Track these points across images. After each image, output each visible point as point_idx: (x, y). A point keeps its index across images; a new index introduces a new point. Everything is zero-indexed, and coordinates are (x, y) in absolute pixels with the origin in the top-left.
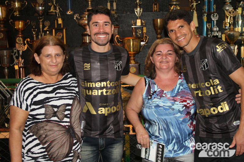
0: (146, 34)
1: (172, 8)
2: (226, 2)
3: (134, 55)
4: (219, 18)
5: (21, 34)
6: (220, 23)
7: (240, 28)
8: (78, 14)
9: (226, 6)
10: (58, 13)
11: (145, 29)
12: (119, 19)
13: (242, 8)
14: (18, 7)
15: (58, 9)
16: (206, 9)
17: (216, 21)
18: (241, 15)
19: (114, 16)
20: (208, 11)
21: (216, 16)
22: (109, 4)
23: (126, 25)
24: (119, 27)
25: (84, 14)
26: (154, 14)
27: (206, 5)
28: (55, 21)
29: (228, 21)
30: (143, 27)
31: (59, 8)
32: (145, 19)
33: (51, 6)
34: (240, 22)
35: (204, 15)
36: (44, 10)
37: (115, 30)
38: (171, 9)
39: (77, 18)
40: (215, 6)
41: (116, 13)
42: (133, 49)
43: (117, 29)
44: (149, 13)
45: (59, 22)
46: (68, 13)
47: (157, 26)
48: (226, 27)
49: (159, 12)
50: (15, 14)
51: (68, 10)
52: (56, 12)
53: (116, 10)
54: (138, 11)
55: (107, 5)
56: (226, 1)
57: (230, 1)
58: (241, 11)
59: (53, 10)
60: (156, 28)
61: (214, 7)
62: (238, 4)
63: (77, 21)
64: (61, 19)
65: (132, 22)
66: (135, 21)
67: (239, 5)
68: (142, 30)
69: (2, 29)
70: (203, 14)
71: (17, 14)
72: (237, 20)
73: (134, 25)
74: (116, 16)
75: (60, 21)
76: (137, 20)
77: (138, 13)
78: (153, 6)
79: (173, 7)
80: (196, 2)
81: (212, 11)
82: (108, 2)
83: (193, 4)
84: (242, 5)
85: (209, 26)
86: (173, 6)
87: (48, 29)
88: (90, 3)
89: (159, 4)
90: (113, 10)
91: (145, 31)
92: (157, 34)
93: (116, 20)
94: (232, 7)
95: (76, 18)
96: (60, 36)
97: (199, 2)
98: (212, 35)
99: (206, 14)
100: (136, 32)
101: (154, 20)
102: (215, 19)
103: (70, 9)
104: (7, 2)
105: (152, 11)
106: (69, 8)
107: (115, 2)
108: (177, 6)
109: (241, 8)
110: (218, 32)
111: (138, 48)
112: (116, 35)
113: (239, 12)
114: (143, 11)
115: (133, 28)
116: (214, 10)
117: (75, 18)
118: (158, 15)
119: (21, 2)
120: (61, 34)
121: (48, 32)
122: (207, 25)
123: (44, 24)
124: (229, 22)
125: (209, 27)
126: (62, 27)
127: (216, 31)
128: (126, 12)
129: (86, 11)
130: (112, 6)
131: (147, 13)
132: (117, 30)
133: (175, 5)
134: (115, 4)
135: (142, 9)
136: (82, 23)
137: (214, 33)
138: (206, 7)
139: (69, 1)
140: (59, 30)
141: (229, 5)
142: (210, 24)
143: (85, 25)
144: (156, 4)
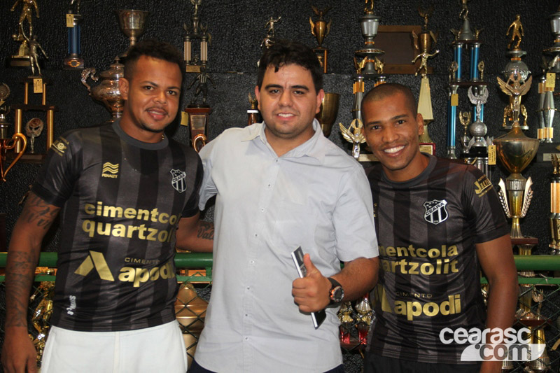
1: (362, 66)
2: (513, 56)
7: (552, 130)
8: (94, 71)
9: (511, 65)
12: (211, 89)
13: (557, 74)
15: (34, 53)
16: (457, 72)
18: (553, 93)
20: (461, 77)
21: (483, 94)
22: (188, 46)
24: (212, 111)
25: (110, 68)
27: (457, 61)
28: (24, 85)
31: (38, 50)
33: (21, 42)
34: (552, 113)
35: (452, 90)
37: (199, 118)
38: (358, 67)
39: (89, 79)
40: (482, 63)
41: (203, 70)
43: (204, 115)
45: (35, 88)
48: (510, 123)
49: (328, 73)
51: (69, 56)
52: (29, 60)
53: (206, 62)
56: (511, 52)
57: (524, 53)
58: (554, 81)
59: (25, 55)
61: (479, 67)
62: (545, 63)
63: (89, 88)
64: (41, 80)
65: (250, 97)
67: (549, 66)
70: (448, 86)
72: (542, 107)
73: (253, 106)
74: (202, 79)
75: (39, 87)
79: (364, 61)
80: (429, 52)
81: (475, 78)
82: (185, 40)
83: (421, 58)
84: (558, 67)
85: (465, 119)
86: (364, 58)
88: (133, 38)
89: (328, 52)
94: (529, 70)
95: (86, 80)
96: (36, 129)
97: (438, 52)
98: (469, 147)
99: (458, 86)
103: (74, 54)
106: (71, 52)
107: (207, 40)
108: (377, 60)
109: (554, 75)
110: (485, 137)
113: (548, 86)
115: (250, 114)
116: (479, 78)
117: (84, 81)
120: (41, 125)
121: (3, 117)
122: (461, 118)
125: (465, 124)
126: (44, 103)
127: (481, 136)
129: (115, 62)
130: (196, 50)
132: (203, 118)
133: (372, 56)
134: (204, 47)
136: (102, 95)
137: (476, 139)
138: (459, 67)
139: (74, 31)
140: (35, 110)
141: (519, 65)
142: (468, 115)
143: (112, 101)
144: (321, 53)
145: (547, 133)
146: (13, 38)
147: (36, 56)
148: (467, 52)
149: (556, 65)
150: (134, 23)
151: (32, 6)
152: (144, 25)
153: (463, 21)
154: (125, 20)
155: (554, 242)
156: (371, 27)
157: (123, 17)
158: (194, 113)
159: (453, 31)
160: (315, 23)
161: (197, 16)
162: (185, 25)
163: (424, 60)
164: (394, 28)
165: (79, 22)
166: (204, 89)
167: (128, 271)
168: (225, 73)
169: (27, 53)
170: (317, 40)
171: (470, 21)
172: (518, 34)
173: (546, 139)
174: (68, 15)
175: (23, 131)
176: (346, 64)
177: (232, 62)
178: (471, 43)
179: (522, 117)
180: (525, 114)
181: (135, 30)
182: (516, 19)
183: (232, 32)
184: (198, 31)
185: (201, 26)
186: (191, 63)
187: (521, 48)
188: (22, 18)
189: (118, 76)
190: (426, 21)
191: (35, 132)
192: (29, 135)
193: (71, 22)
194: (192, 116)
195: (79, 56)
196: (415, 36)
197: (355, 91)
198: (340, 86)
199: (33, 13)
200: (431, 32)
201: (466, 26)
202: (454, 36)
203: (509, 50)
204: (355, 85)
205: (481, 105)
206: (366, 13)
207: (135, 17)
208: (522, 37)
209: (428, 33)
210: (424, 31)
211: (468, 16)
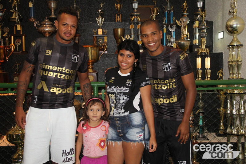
1: (133, 19)
2: (184, 15)
3: (93, 63)
7: (197, 40)
8: (38, 22)
10: (17, 19)
11: (105, 38)
13: (199, 21)
16: (165, 21)
18: (198, 28)
20: (167, 22)
23: (89, 34)
25: (44, 21)
26: (116, 24)
27: (165, 17)
28: (14, 27)
29: (185, 32)
31: (18, 15)
32: (106, 28)
33: (13, 13)
34: (197, 35)
35: (164, 27)
36: (3, 16)
37: (76, 38)
38: (131, 19)
39: (37, 25)
40: (174, 18)
42: (91, 57)
44: (111, 23)
45: (18, 28)
47: (117, 36)
51: (30, 17)
52: (15, 19)
56: (183, 14)
57: (188, 14)
58: (198, 24)
60: (116, 38)
62: (195, 17)
63: (37, 28)
64: (20, 25)
65: (94, 31)
66: (96, 30)
68: (103, 39)
72: (194, 33)
73: (95, 34)
75: (19, 28)
76: (99, 29)
77: (100, 23)
78: (116, 17)
79: (133, 17)
83: (153, 16)
84: (200, 19)
85: (169, 37)
86: (133, 16)
87: (6, 35)
88: (53, 11)
89: (121, 15)
91: (106, 40)
94: (190, 19)
96: (19, 43)
97: (158, 14)
99: (166, 26)
100: (97, 41)
101: (114, 29)
102: (172, 30)
103: (32, 17)
105: (115, 21)
108: (138, 17)
109: (198, 21)
111: (96, 57)
113: (196, 25)
115: (94, 36)
116: (173, 23)
117: (35, 26)
118: (120, 26)
120: (20, 41)
121: (7, 39)
122: (167, 37)
123: (3, 30)
124: (186, 34)
125: (169, 39)
126: (21, 34)
127: (173, 42)
129: (46, 18)
131: (109, 23)
133: (136, 15)
135: (103, 19)
136: (41, 30)
137: (171, 44)
138: (166, 19)
139: (32, 8)
140: (18, 36)
141: (186, 18)
142: (170, 36)
143: (45, 32)
144: (119, 15)
145: (196, 42)
146: (11, 11)
147: (18, 17)
148: (169, 14)
149: (199, 18)
150: (53, 5)
152: (57, 6)
153: (168, 3)
154: (50, 4)
155: (198, 78)
156: (135, 5)
157: (49, 3)
160: (117, 5)
161: (75, 3)
162: (71, 6)
163: (154, 17)
164: (144, 6)
165: (34, 5)
167: (54, 89)
168: (85, 23)
169: (15, 16)
170: (118, 11)
172: (186, 8)
173: (196, 44)
174: (29, 3)
175: (14, 44)
176: (128, 19)
177: (88, 19)
178: (170, 11)
180: (188, 35)
181: (53, 8)
182: (185, 2)
183: (88, 9)
184: (76, 8)
185: (77, 6)
187: (187, 12)
188: (13, 4)
189: (47, 23)
190: (155, 4)
191: (18, 44)
192: (16, 45)
193: (31, 5)
195: (34, 17)
196: (151, 9)
197: (130, 28)
198: (125, 27)
200: (157, 8)
201: (168, 5)
202: (164, 8)
203: (183, 13)
204: (130, 26)
205: (173, 32)
207: (54, 3)
208: (187, 8)
209: (156, 8)
210: (155, 7)
211: (169, 2)
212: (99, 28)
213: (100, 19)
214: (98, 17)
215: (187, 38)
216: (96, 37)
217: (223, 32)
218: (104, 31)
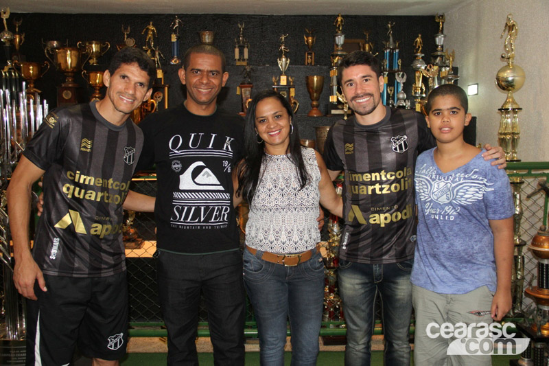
0: (294, 98)
1: (335, 61)
2: (417, 56)
4: (407, 80)
5: (99, 93)
6: (408, 87)
9: (417, 61)
10: (157, 62)
11: (292, 91)
12: (252, 74)
14: (97, 52)
15: (157, 56)
16: (386, 65)
17: (404, 83)
18: (437, 77)
19: (245, 69)
20: (389, 68)
21: (403, 76)
22: (237, 51)
23: (264, 84)
26: (307, 68)
27: (386, 59)
29: (419, 84)
30: (289, 88)
31: (159, 55)
32: (292, 75)
33: (147, 51)
35: (384, 74)
37: (246, 90)
38: (333, 62)
40: (400, 60)
41: (248, 64)
43: (250, 89)
44: (300, 66)
45: (158, 75)
46: (173, 62)
47: (312, 88)
48: (416, 93)
49: (314, 65)
50: (91, 62)
51: (173, 58)
52: (154, 60)
53: (247, 60)
54: (283, 63)
55: (234, 52)
57: (423, 55)
60: (311, 90)
61: (398, 62)
64: (161, 71)
65: (274, 79)
66: (277, 78)
67: (434, 62)
68: (289, 93)
69: (70, 85)
70: (382, 72)
71: (93, 62)
73: (276, 84)
74: (248, 69)
75: (160, 74)
76: (281, 77)
77: (283, 66)
79: (337, 58)
81: (396, 68)
82: (235, 47)
85: (391, 90)
90: (244, 60)
91: (293, 93)
92: (313, 100)
93: (248, 75)
94: (425, 64)
96: (159, 97)
97: (377, 54)
99: (387, 72)
101: (307, 78)
102: (401, 80)
103: (175, 56)
104: (80, 44)
105: (304, 64)
107: (247, 47)
109: (437, 67)
110: (405, 101)
112: (247, 99)
114: (290, 63)
115: (274, 88)
118: (313, 71)
119: (101, 43)
120: (161, 95)
122: (389, 92)
124: (420, 86)
125: (391, 94)
126: (163, 83)
128: (264, 65)
130: (241, 53)
131: (296, 66)
133: (340, 56)
134: (246, 51)
135: (289, 60)
138: (387, 62)
139: (175, 44)
140: (158, 87)
141: (421, 61)
142: (392, 89)
144: (310, 54)
146: (143, 49)
147: (158, 57)
148: (391, 54)
149: (438, 62)
150: (208, 38)
151: (153, 31)
152: (214, 40)
153: (389, 38)
154: (203, 37)
156: (340, 40)
157: (202, 35)
158: (243, 87)
159: (384, 42)
160: (307, 37)
161: (242, 34)
162: (235, 40)
164: (352, 41)
165: (178, 38)
166: (249, 74)
168: (259, 65)
171: (393, 37)
172: (420, 45)
178: (394, 50)
179: (422, 89)
180: (424, 88)
182: (418, 36)
184: (243, 42)
185: (244, 40)
186: (239, 60)
187: (422, 52)
188: (148, 38)
190: (368, 37)
191: (158, 99)
193: (174, 39)
194: (243, 89)
197: (332, 75)
198: (322, 73)
199: (154, 34)
200: (370, 43)
201: (391, 39)
202: (385, 45)
203: (415, 53)
204: (332, 72)
206: (337, 32)
207: (209, 35)
208: (422, 46)
209: (368, 43)
210: (366, 42)
211: (393, 35)
212: (281, 74)
213: (284, 59)
214: (280, 58)
215: (422, 93)
216: (277, 88)
217: (477, 84)
218: (290, 78)
